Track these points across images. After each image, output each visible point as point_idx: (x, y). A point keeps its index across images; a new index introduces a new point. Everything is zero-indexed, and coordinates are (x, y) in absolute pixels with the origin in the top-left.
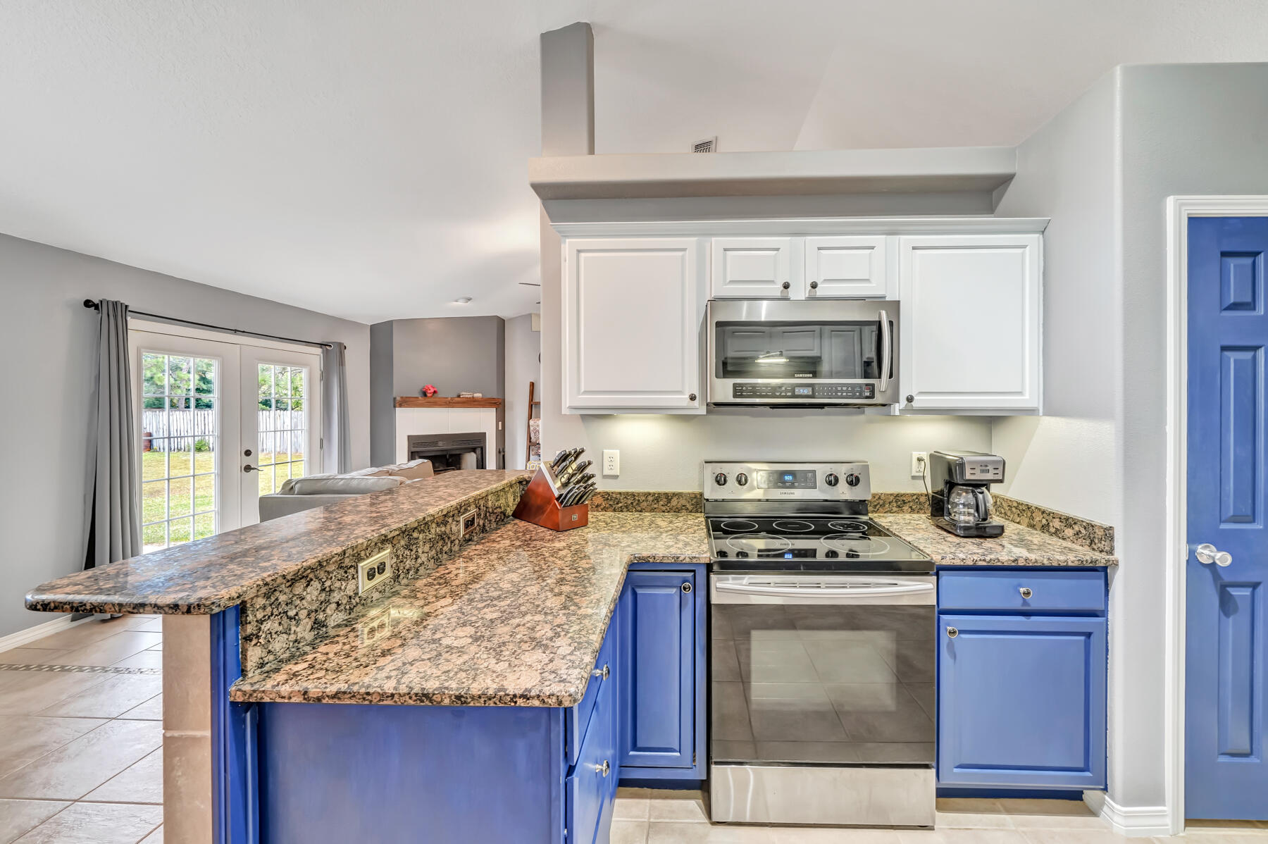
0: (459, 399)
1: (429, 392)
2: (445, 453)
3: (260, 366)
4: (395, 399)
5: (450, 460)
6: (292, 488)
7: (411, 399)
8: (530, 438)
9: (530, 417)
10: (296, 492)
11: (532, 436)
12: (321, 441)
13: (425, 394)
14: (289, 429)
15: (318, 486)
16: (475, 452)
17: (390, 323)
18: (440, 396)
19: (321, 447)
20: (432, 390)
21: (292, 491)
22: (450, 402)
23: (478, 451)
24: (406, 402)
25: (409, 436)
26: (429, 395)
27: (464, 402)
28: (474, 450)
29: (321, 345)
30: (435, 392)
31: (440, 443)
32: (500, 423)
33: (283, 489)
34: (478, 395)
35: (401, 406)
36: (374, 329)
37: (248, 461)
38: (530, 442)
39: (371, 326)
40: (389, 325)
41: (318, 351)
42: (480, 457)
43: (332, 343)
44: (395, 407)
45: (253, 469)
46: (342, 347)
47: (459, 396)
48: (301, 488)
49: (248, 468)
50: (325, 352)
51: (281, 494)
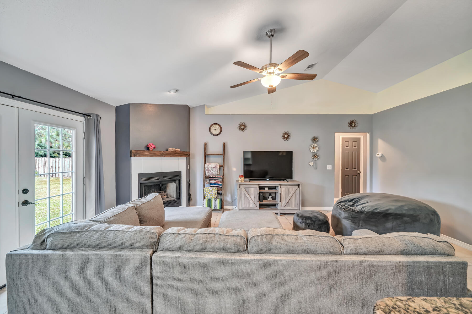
0: (167, 152)
1: (151, 147)
2: (159, 183)
3: (35, 125)
4: (131, 152)
5: (162, 188)
6: (44, 241)
7: (141, 152)
8: (205, 174)
9: (205, 163)
10: (48, 247)
11: (206, 173)
12: (84, 179)
13: (148, 149)
14: (61, 172)
15: (72, 240)
16: (175, 182)
17: (128, 105)
18: (157, 150)
19: (85, 182)
20: (153, 147)
21: (44, 246)
22: (163, 154)
23: (177, 182)
24: (138, 153)
25: (139, 174)
26: (151, 149)
27: (170, 154)
28: (175, 181)
29: (84, 115)
30: (154, 148)
31: (156, 178)
32: (188, 165)
33: (34, 242)
34: (178, 150)
35: (135, 156)
36: (118, 109)
37: (25, 197)
38: (205, 176)
39: (116, 107)
40: (128, 106)
41: (82, 119)
42: (178, 185)
43: (92, 114)
44: (131, 156)
45: (30, 203)
46: (98, 118)
47: (167, 150)
48: (52, 243)
49: (25, 203)
50: (87, 120)
51: (32, 249)
